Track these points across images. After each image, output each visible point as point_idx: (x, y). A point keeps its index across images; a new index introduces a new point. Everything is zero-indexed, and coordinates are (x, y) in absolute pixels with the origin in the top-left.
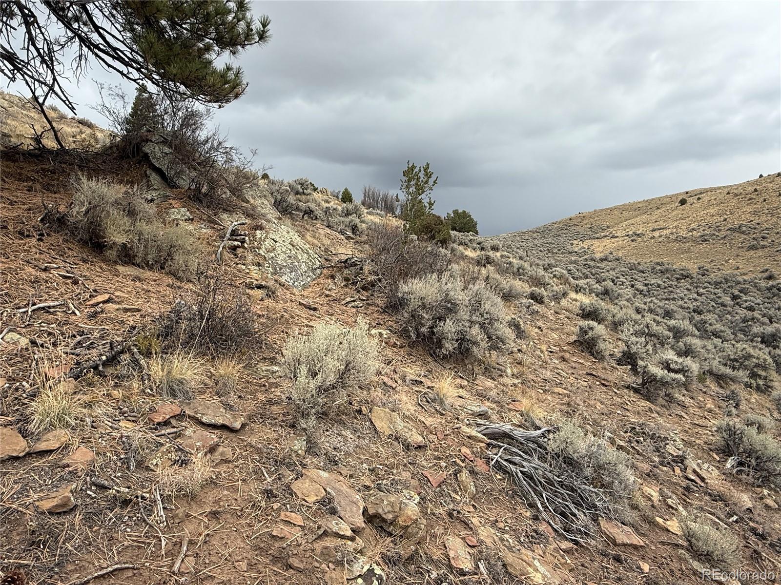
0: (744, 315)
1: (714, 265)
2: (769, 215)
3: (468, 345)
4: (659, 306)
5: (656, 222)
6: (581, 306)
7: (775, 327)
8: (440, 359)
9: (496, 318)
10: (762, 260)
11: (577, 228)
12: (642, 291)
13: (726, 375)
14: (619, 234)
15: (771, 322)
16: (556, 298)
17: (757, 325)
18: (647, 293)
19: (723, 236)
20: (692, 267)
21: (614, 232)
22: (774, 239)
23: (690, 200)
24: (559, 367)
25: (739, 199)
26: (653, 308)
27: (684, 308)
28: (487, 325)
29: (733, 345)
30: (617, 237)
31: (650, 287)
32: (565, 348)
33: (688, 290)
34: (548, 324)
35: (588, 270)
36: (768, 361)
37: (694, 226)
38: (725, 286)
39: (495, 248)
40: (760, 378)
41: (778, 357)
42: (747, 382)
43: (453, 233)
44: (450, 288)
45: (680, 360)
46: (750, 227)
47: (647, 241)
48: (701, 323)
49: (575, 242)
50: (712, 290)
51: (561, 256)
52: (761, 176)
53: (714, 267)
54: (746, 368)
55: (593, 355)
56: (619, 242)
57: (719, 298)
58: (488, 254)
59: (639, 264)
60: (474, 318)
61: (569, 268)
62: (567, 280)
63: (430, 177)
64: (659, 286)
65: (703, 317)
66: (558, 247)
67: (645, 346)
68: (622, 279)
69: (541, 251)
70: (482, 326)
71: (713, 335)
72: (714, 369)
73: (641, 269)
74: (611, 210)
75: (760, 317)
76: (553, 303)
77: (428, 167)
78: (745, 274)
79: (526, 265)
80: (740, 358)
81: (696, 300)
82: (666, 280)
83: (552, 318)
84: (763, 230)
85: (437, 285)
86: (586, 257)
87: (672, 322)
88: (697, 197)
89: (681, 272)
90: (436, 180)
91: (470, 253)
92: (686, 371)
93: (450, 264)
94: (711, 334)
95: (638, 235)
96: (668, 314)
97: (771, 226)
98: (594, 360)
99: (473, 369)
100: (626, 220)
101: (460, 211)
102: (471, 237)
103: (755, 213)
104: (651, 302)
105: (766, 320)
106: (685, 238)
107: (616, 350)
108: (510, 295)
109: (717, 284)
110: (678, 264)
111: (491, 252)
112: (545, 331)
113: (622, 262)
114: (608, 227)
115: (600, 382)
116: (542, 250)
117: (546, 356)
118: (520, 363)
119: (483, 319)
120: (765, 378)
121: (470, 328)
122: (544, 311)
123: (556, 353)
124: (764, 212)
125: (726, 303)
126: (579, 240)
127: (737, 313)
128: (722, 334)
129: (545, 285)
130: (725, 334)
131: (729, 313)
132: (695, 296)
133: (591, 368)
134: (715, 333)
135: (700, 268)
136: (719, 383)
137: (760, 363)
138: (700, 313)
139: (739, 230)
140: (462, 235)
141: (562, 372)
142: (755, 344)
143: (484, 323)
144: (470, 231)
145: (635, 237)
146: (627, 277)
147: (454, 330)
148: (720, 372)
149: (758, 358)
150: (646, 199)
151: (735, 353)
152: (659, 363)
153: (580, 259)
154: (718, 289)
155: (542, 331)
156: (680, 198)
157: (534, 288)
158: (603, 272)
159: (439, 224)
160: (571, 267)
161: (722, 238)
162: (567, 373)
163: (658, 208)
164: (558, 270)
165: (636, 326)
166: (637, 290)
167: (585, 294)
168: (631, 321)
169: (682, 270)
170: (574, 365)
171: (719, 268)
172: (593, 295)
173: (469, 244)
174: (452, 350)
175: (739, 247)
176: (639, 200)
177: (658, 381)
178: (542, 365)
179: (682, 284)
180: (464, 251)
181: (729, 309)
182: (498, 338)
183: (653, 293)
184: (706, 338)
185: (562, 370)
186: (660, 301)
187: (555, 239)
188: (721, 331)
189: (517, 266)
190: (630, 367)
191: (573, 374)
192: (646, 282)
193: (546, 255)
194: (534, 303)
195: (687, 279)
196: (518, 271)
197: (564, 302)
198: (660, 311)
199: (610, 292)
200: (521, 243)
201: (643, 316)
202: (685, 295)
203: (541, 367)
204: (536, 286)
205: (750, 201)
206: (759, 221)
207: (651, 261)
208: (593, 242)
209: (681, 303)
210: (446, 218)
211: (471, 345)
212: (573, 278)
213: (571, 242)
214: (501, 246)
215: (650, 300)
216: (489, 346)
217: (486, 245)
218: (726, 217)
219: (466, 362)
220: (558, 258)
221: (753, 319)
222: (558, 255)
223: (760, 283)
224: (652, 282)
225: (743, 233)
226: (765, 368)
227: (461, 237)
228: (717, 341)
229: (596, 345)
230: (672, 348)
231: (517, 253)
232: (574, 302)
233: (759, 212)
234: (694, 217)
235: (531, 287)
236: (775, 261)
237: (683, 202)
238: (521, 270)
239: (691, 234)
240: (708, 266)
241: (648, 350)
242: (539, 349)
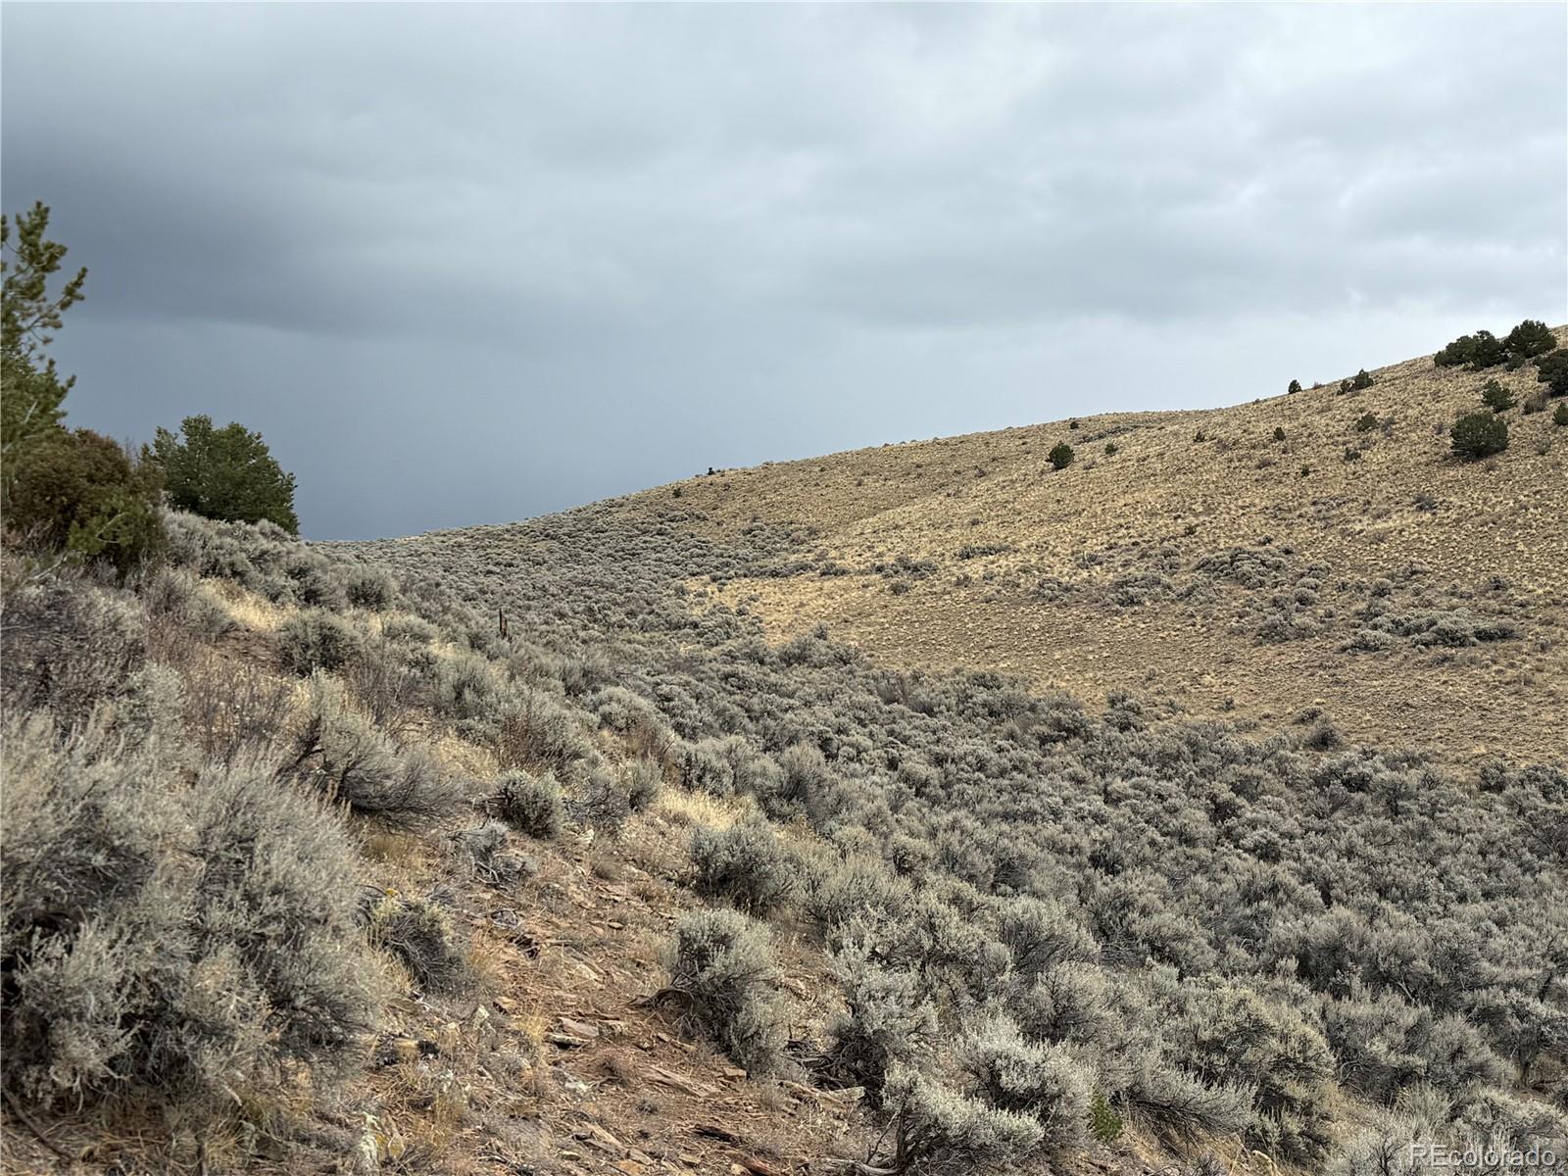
0: (1247, 876)
1: (1158, 693)
2: (1318, 524)
3: (179, 1042)
4: (980, 844)
5: (975, 523)
6: (698, 847)
7: (1339, 921)
8: (41, 1114)
9: (317, 914)
10: (1301, 680)
11: (703, 531)
12: (926, 784)
13: (1186, 1103)
14: (848, 562)
15: (1328, 900)
16: (604, 813)
17: (1285, 911)
18: (942, 793)
19: (1183, 589)
20: (1089, 695)
21: (833, 553)
22: (1332, 608)
23: (1083, 452)
24: (591, 1109)
25: (1231, 461)
26: (957, 848)
27: (1061, 851)
28: (272, 946)
29: (1213, 986)
30: (844, 572)
31: (952, 768)
32: (621, 1026)
33: (1077, 781)
34: (564, 924)
35: (738, 697)
36: (1315, 1045)
37: (1095, 545)
38: (1189, 769)
39: (367, 596)
40: (1292, 1109)
41: (1346, 1029)
42: (1253, 1127)
43: (177, 522)
44: (109, 781)
45: (1033, 1055)
46: (1263, 563)
47: (945, 592)
48: (1114, 908)
49: (693, 585)
50: (1151, 782)
51: (639, 637)
52: (1294, 387)
53: (1158, 699)
54: (1247, 1073)
55: (727, 1049)
56: (847, 593)
57: (1174, 811)
58: (333, 619)
59: (916, 678)
60: (216, 915)
61: (665, 689)
62: (654, 736)
63: (49, 267)
64: (981, 766)
65: (1122, 886)
66: (629, 600)
67: (914, 1006)
68: (858, 736)
69: (561, 616)
70: (251, 949)
71: (1154, 950)
72: (1149, 1085)
73: (924, 697)
74: (825, 466)
75: (1294, 882)
76: (591, 832)
77: (42, 224)
78: (1250, 727)
79: (494, 674)
80: (1232, 1038)
81: (1099, 819)
82: (1004, 743)
83: (581, 898)
84: (1302, 575)
85: (49, 760)
86: (730, 645)
87: (1020, 906)
88: (1106, 442)
89: (1055, 714)
90: (78, 284)
91: (252, 613)
92: (1053, 1098)
93: (141, 668)
94: (1146, 946)
95: (916, 569)
96: (1009, 874)
97: (1325, 563)
98: (731, 1071)
99: (200, 1152)
100: (875, 511)
101: (219, 425)
102: (266, 544)
103: (1277, 512)
104: (953, 826)
105: (1313, 894)
106: (1067, 590)
107: (816, 1024)
108: (411, 802)
109: (1166, 761)
110: (1044, 685)
111: (352, 612)
112: (546, 953)
113: (860, 672)
114: (813, 532)
115: (744, 1162)
116: (567, 609)
117: (539, 1066)
118: (421, 1106)
119: (256, 918)
120: (1307, 1110)
121: (196, 959)
122: (551, 870)
123: (586, 1048)
124: (1303, 510)
125: (1191, 829)
126: (706, 578)
127: (1225, 869)
128: (1179, 946)
129: (560, 758)
130: (1190, 947)
131: (1203, 868)
132: (1098, 802)
133: (716, 1106)
134: (1159, 944)
135: (1113, 702)
136: (1165, 1138)
137: (1290, 1055)
138: (1112, 868)
139: (1227, 568)
140: (220, 533)
141: (599, 1130)
142: (1279, 982)
143: (263, 938)
144: (263, 515)
145: (904, 578)
146: (874, 728)
147: (112, 976)
148: (1167, 1096)
149: (1284, 1038)
150: (942, 437)
151: (1215, 1020)
152: (966, 1068)
153: (711, 653)
154: (1170, 779)
155: (533, 954)
156: (1052, 442)
157: (515, 773)
158: (791, 708)
159: (110, 479)
160: (672, 683)
161: (1181, 597)
162: (619, 1136)
163: (982, 474)
164: (622, 697)
165: (892, 924)
166: (906, 781)
167: (716, 794)
168: (875, 905)
169: (1058, 706)
170: (648, 1095)
171: (1171, 704)
172: (749, 798)
173: (253, 572)
174: (102, 1070)
175: (1231, 632)
176: (920, 439)
177: (953, 1146)
178: (519, 1106)
179: (1056, 760)
180: (225, 604)
181: (1203, 852)
182: (320, 1001)
183: (961, 793)
184: (1130, 965)
185: (601, 1122)
186: (985, 823)
187: (616, 567)
188: (1179, 937)
189: (452, 677)
190: (859, 1091)
191: (645, 1135)
192: (937, 749)
193: (582, 634)
194: (509, 836)
195: (1073, 741)
196: (459, 695)
197: (632, 829)
198: (982, 862)
199: (812, 788)
200: (481, 579)
201: (919, 885)
202: (1066, 801)
203: (515, 1114)
204: (525, 762)
205: (1262, 472)
206: (1290, 543)
207: (957, 671)
208: (758, 583)
209: (1052, 829)
210: (154, 451)
211: (192, 1041)
212: (679, 728)
213: (678, 582)
214: (394, 585)
215: (946, 819)
216: (273, 1042)
217: (326, 580)
218: (1192, 520)
219: (173, 1117)
220: (627, 648)
221: (1274, 889)
222: (626, 634)
223: (1295, 761)
224: (960, 750)
225: (1243, 579)
226: (1305, 1072)
227: (217, 541)
228: (1164, 973)
229: (739, 1010)
230: (1012, 1005)
231: (462, 618)
232: (675, 829)
233: (1290, 511)
234: (1095, 516)
235: (504, 766)
236: (1337, 682)
237: (1061, 458)
238: (468, 695)
239: (1085, 574)
240: (1138, 696)
241: (924, 1021)
242: (515, 1033)
